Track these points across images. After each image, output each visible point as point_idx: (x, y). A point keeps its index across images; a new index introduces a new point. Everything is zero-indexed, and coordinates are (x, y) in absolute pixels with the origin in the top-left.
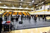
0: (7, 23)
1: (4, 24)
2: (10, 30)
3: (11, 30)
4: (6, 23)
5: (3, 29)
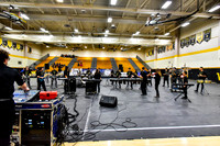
0: (40, 102)
2: (53, 138)
3: (61, 139)
5: (19, 134)
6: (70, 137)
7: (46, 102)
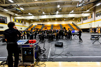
0: (29, 44)
1: (23, 46)
2: (35, 59)
3: (38, 60)
4: (28, 42)
5: (22, 57)
6: (42, 60)
7: (32, 44)
